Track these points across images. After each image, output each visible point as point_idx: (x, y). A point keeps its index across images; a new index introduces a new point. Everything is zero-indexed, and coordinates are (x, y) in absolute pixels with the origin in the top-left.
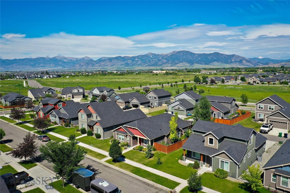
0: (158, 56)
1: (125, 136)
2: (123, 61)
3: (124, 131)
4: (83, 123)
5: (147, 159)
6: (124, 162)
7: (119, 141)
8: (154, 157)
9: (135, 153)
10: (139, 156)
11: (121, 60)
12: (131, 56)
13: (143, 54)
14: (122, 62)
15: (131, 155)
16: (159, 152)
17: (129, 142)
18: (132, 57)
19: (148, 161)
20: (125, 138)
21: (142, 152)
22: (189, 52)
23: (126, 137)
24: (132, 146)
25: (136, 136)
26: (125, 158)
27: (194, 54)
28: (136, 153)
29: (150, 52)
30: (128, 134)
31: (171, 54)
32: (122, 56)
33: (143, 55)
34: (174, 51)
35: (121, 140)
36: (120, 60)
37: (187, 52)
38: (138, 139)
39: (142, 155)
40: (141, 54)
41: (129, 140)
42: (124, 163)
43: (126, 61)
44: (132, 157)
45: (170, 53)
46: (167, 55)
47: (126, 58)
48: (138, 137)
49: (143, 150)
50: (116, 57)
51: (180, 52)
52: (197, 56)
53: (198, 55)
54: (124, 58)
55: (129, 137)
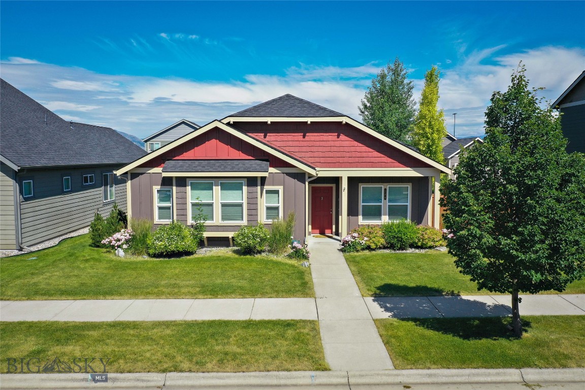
1: (252, 182)
20: (252, 198)
23: (259, 189)
25: (325, 173)
30: (273, 170)
35: (216, 221)
41: (280, 205)
48: (345, 174)
55: (280, 189)
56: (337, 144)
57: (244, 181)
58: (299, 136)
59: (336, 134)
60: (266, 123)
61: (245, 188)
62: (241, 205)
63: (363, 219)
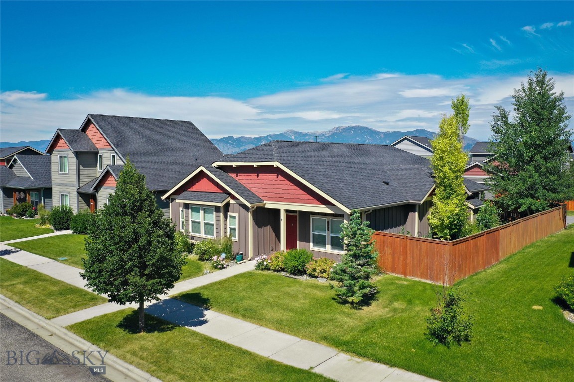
0: (307, 137)
1: (218, 209)
2: (237, 147)
3: (215, 189)
4: (64, 189)
5: (346, 308)
6: (193, 328)
7: (193, 238)
8: (382, 299)
9: (265, 283)
10: (294, 297)
11: (233, 144)
12: (253, 136)
13: (277, 133)
14: (234, 147)
15: (244, 293)
16: (400, 279)
17: (235, 239)
18: (254, 138)
19: (357, 323)
20: (218, 221)
21: (304, 278)
22: (367, 128)
23: (221, 215)
24: (251, 254)
25: (269, 205)
26: (207, 309)
27: (378, 133)
28: (273, 282)
29: (290, 129)
30: (232, 201)
31: (331, 133)
32: (235, 136)
33: (276, 135)
34: (338, 128)
35: (202, 234)
36: (230, 143)
37: (362, 128)
38: (283, 216)
39: (308, 290)
40: (272, 133)
41: (236, 227)
42: (194, 333)
43: (242, 146)
44: (247, 303)
45: (329, 131)
46: (323, 135)
47: (242, 140)
48: (283, 207)
49: (309, 267)
50: (223, 138)
51: (350, 128)
52: (382, 136)
53: (385, 134)
54: (238, 139)
55: (236, 215)
56: (277, 182)
57: (214, 208)
58: (254, 176)
59: (276, 175)
60: (232, 166)
61: (214, 213)
62: (213, 225)
63: (314, 246)
